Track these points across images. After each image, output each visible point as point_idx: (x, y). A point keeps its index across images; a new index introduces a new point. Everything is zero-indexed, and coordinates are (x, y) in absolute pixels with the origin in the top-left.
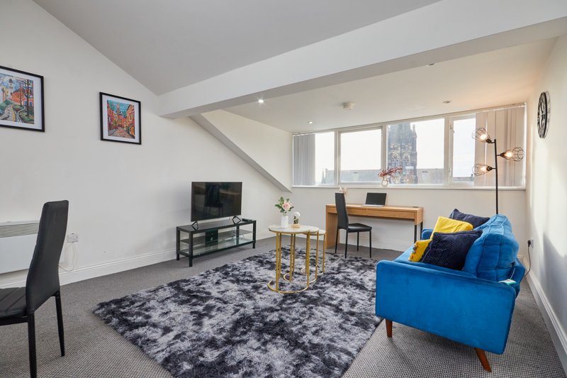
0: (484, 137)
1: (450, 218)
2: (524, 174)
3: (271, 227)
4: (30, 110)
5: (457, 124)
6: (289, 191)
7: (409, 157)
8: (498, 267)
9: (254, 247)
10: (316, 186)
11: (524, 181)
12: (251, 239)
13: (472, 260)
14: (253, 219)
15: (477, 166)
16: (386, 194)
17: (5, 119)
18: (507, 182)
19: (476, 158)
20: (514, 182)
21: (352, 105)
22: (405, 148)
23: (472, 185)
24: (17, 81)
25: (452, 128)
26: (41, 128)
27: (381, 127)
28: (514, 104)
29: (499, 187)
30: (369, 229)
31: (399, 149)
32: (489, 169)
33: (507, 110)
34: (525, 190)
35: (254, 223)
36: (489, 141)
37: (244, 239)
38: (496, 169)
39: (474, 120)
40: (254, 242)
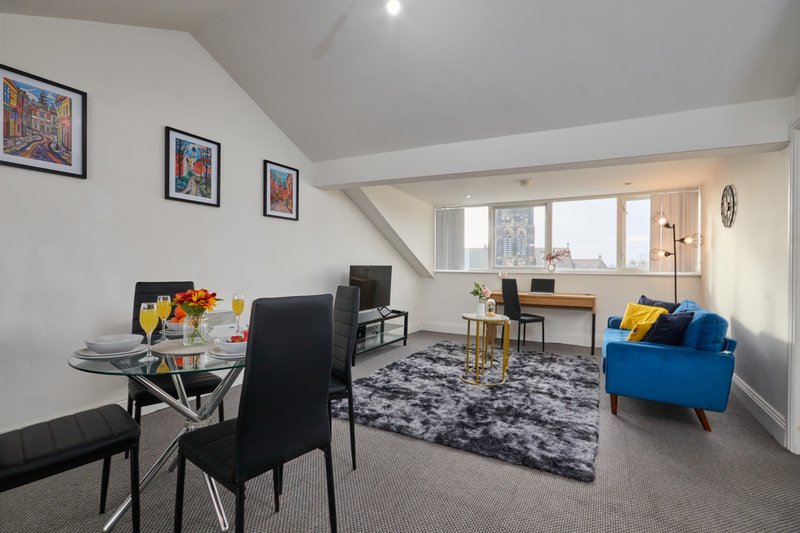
0: (663, 221)
1: (639, 303)
2: (699, 259)
3: (464, 315)
4: (208, 183)
5: (630, 205)
6: (431, 277)
7: (525, 231)
8: (715, 341)
9: (405, 344)
10: (465, 271)
11: (699, 267)
12: (402, 334)
13: (692, 337)
14: (406, 311)
15: (653, 251)
16: (553, 281)
17: (188, 193)
18: (683, 269)
19: (652, 243)
20: (688, 269)
21: (531, 183)
22: (520, 221)
23: (647, 270)
24: (199, 149)
25: (624, 209)
26: (215, 203)
27: (546, 204)
28: (688, 189)
29: (678, 273)
30: (541, 320)
31: (513, 221)
32: (667, 254)
33: (682, 194)
34: (700, 277)
35: (406, 315)
36: (667, 226)
37: (391, 335)
38: (675, 254)
39: (649, 201)
40: (405, 339)
